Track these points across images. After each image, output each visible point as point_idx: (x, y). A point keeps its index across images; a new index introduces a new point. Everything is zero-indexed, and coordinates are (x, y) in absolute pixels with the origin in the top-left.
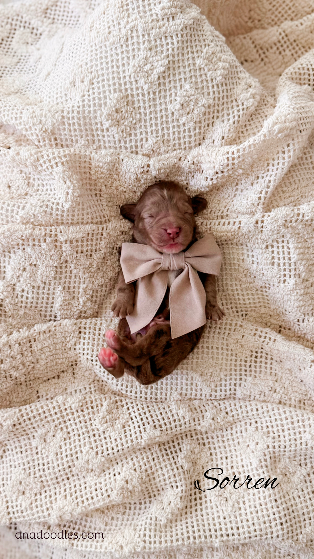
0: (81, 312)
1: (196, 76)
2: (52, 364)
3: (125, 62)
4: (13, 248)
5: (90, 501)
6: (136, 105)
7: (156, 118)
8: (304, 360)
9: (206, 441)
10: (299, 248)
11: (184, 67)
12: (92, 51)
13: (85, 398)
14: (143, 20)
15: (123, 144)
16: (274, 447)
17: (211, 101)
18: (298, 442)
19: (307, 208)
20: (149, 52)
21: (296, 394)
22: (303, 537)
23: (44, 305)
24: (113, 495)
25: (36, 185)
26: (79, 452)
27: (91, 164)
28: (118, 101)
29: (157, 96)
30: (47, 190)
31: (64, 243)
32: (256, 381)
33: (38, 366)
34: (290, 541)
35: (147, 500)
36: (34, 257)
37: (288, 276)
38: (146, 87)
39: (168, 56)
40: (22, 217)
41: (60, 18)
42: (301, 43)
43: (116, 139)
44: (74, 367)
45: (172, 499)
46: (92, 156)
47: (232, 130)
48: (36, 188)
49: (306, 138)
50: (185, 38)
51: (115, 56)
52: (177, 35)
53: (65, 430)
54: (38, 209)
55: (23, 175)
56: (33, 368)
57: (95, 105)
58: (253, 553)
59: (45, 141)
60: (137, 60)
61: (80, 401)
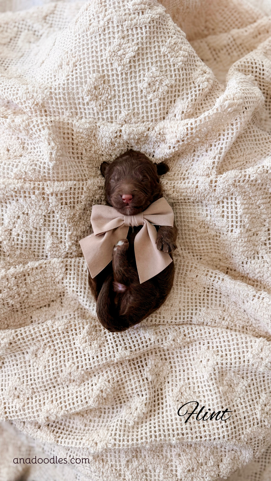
0: (67, 253)
1: (161, 62)
2: (43, 294)
3: (102, 48)
4: (9, 199)
5: (72, 406)
6: (111, 84)
7: (128, 95)
8: (248, 295)
9: (167, 357)
10: (245, 204)
11: (151, 53)
12: (76, 40)
13: (70, 322)
14: (118, 13)
15: (100, 116)
16: (222, 364)
17: (173, 82)
18: (242, 360)
19: (252, 170)
20: (122, 40)
21: (240, 321)
22: (245, 437)
23: (37, 247)
24: (91, 402)
25: (29, 148)
26: (63, 366)
27: (73, 130)
28: (96, 80)
29: (129, 76)
30: (37, 152)
31: (50, 195)
32: (209, 311)
33: (32, 295)
34: (234, 440)
35: (119, 405)
36: (26, 207)
37: (235, 227)
38: (119, 69)
39: (138, 44)
40: (15, 174)
41: (57, 23)
42: (245, 46)
43: (95, 111)
44: (62, 297)
45: (138, 405)
46: (73, 123)
47: (190, 106)
48: (29, 151)
49: (250, 114)
50: (152, 30)
51: (94, 44)
52: (146, 26)
53: (52, 347)
54: (28, 167)
55: (20, 140)
56: (27, 297)
57: (77, 83)
58: (204, 450)
59: (36, 112)
60: (112, 46)
61: (65, 324)
